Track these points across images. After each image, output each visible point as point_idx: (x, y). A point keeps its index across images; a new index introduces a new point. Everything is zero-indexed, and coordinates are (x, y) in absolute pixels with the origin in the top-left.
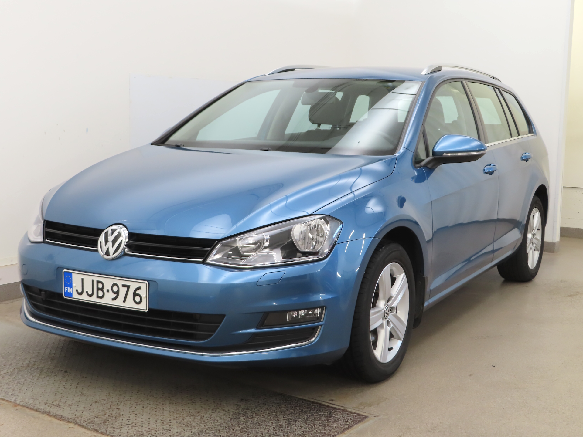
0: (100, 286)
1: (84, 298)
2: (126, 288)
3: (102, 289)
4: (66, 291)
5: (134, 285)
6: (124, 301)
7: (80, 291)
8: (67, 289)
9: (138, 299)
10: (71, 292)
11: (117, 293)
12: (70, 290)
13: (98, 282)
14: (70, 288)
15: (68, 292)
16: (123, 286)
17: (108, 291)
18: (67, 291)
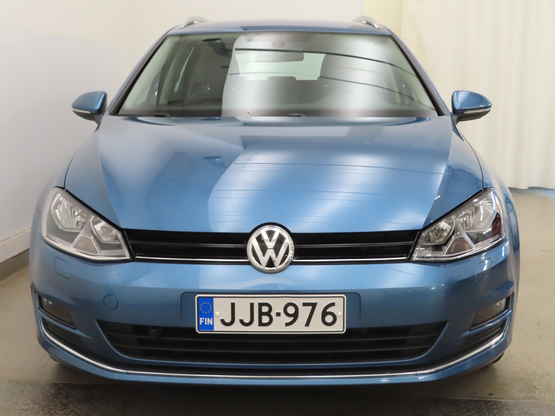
0: (265, 309)
1: (237, 328)
2: (310, 308)
3: (268, 314)
4: (201, 324)
5: (322, 303)
6: (307, 324)
7: (228, 320)
8: (203, 321)
9: (329, 319)
10: (211, 324)
11: (295, 316)
12: (209, 321)
13: (261, 305)
14: (208, 319)
15: (206, 324)
16: (305, 304)
17: (278, 314)
18: (203, 323)
